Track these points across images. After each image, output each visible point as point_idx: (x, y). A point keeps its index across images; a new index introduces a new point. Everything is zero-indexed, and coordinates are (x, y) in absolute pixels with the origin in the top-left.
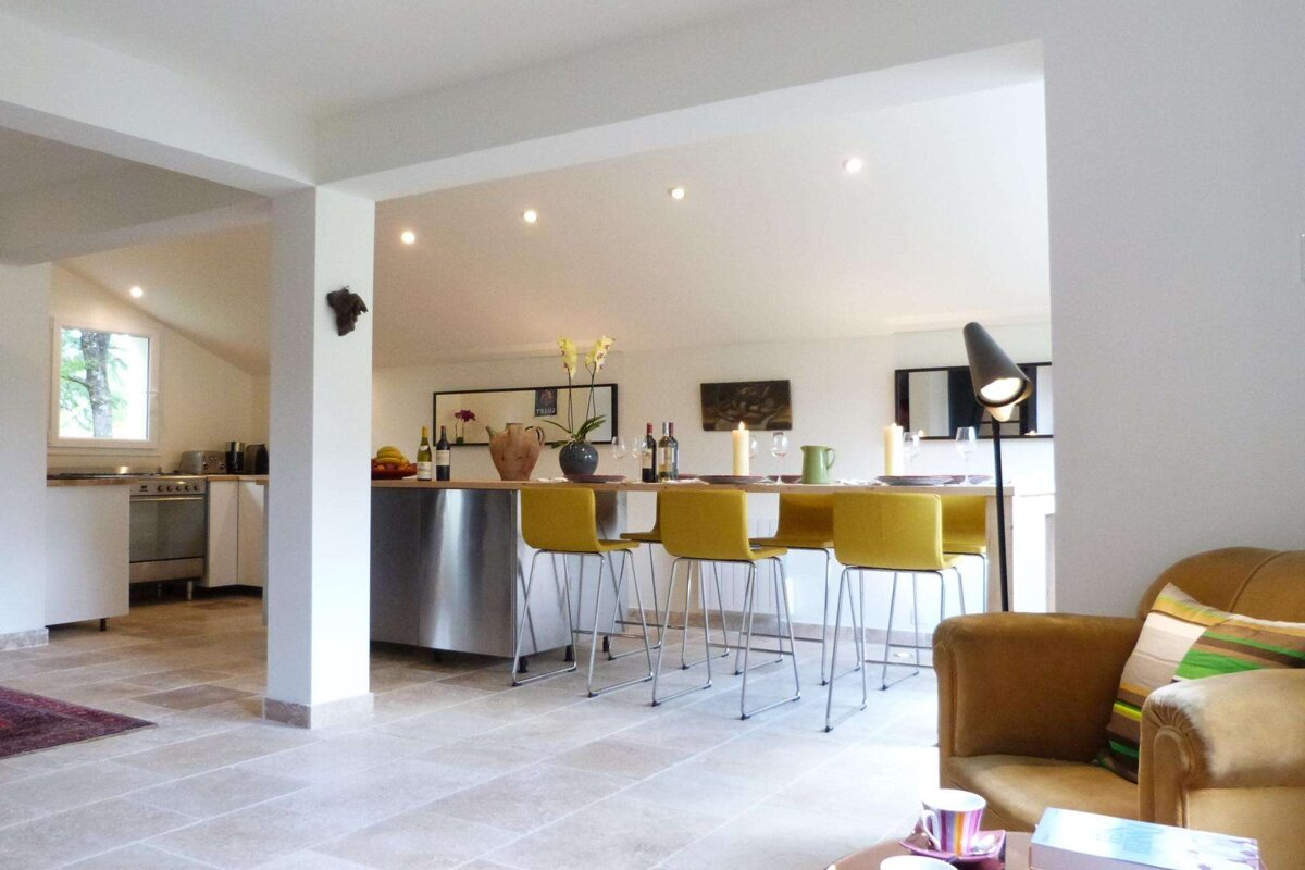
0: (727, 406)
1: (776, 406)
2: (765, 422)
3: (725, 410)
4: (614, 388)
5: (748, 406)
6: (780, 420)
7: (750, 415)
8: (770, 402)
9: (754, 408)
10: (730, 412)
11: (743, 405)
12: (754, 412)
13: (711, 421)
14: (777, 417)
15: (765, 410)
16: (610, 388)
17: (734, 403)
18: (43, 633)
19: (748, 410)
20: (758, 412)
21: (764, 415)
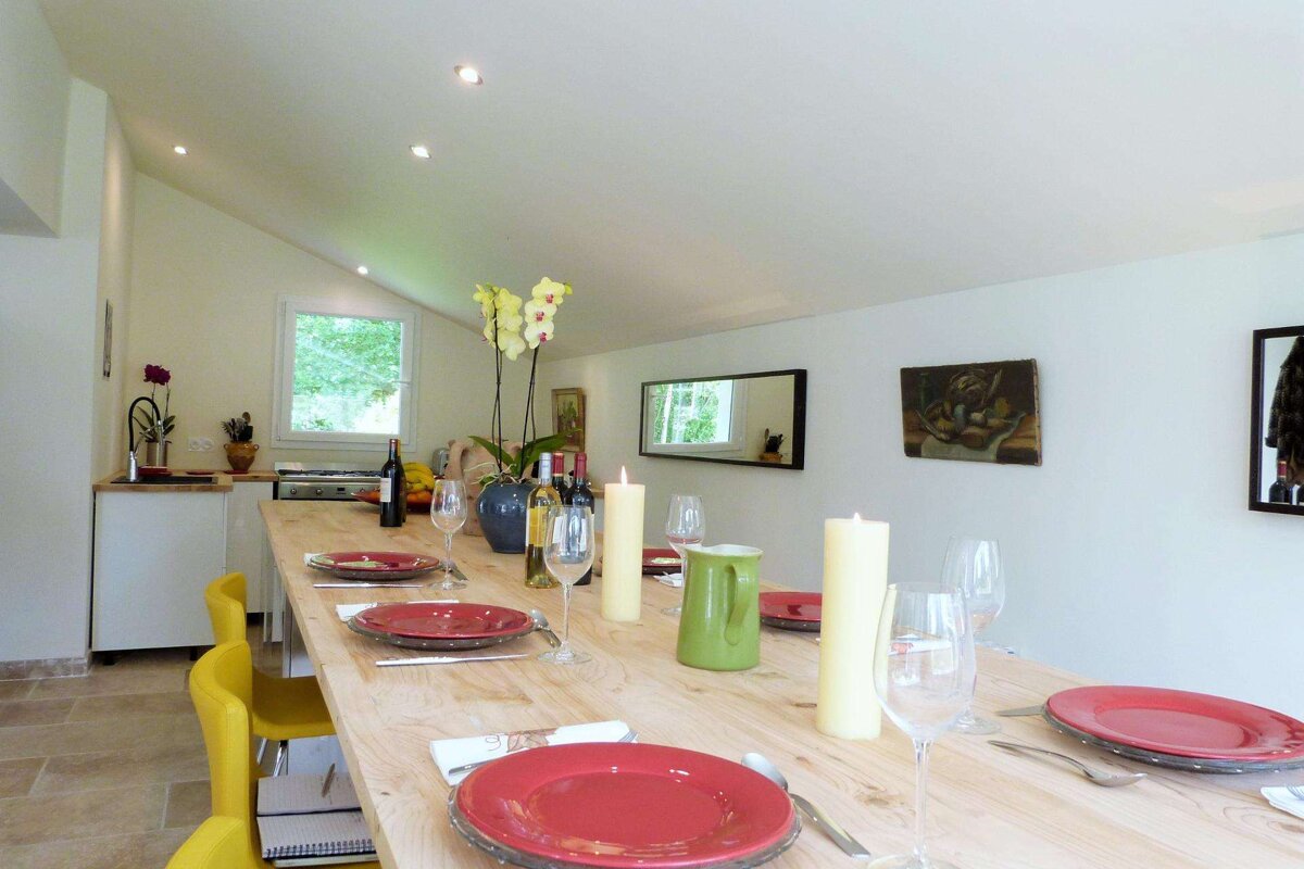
0: (938, 411)
1: (1012, 415)
2: (994, 446)
3: (933, 420)
4: (801, 377)
5: (967, 413)
6: (1018, 444)
7: (972, 430)
8: (1002, 406)
9: (977, 416)
10: (941, 424)
11: (960, 409)
12: (976, 424)
13: (915, 439)
14: (1011, 437)
15: (993, 422)
16: (792, 378)
17: (947, 407)
18: (81, 662)
19: (969, 423)
20: (983, 425)
21: (994, 433)
